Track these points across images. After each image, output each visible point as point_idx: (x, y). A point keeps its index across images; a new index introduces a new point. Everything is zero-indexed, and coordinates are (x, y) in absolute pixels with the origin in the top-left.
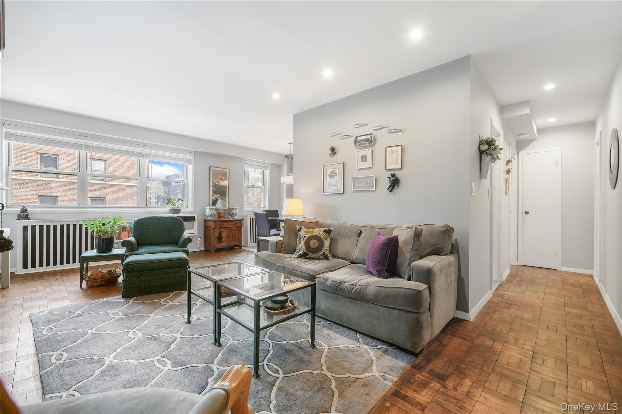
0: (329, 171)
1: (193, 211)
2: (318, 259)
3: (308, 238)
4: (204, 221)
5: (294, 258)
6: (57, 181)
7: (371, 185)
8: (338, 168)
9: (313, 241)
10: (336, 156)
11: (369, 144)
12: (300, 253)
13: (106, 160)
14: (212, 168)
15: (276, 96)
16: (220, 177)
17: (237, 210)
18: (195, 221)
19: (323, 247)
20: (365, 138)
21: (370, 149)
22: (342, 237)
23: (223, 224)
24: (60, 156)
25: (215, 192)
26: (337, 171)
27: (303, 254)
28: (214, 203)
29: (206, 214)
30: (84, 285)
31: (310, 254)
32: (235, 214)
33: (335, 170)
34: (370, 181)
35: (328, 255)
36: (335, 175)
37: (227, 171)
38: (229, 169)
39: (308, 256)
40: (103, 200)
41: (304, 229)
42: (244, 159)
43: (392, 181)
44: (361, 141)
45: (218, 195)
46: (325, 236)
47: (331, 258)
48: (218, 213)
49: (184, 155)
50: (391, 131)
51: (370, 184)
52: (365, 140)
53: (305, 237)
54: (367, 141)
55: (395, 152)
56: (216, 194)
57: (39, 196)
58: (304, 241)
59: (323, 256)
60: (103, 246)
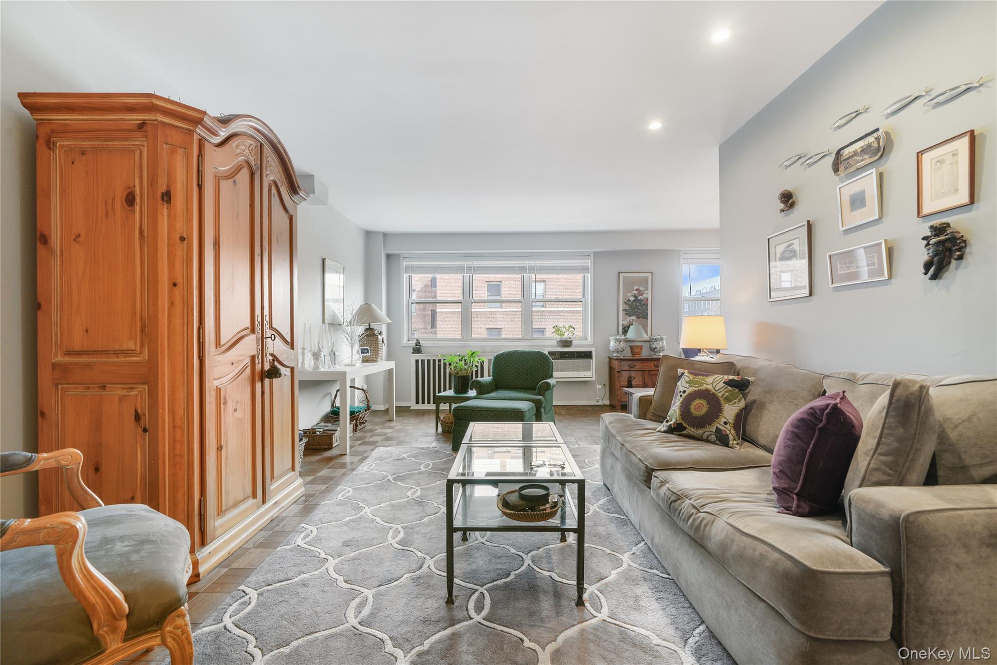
0: (780, 249)
1: (592, 343)
2: (707, 441)
3: (690, 394)
4: (608, 359)
5: (659, 431)
6: (501, 312)
7: (876, 266)
8: (799, 238)
9: (697, 402)
10: (795, 211)
11: (872, 159)
12: (670, 423)
13: (545, 281)
14: (622, 275)
15: (655, 125)
16: (636, 287)
17: (664, 342)
18: (592, 359)
19: (718, 417)
20: (862, 147)
21: (873, 171)
22: (775, 399)
23: (635, 365)
24: (503, 282)
25: (628, 313)
26: (796, 246)
27: (676, 426)
28: (625, 331)
29: (611, 349)
30: (440, 430)
31: (689, 428)
32: (661, 348)
33: (793, 244)
34: (875, 256)
35: (727, 435)
36: (792, 254)
37: (648, 277)
38: (652, 273)
39: (685, 432)
40: (543, 331)
41: (687, 376)
42: (680, 251)
43: (934, 247)
44: (853, 156)
45: (633, 318)
46: (727, 394)
47: (735, 442)
48: (631, 348)
49: (580, 261)
50: (935, 101)
51: (874, 264)
52: (862, 151)
53: (684, 392)
54: (865, 153)
55: (949, 158)
56: (630, 316)
57: (487, 329)
58: (681, 399)
59: (716, 437)
60: (459, 386)
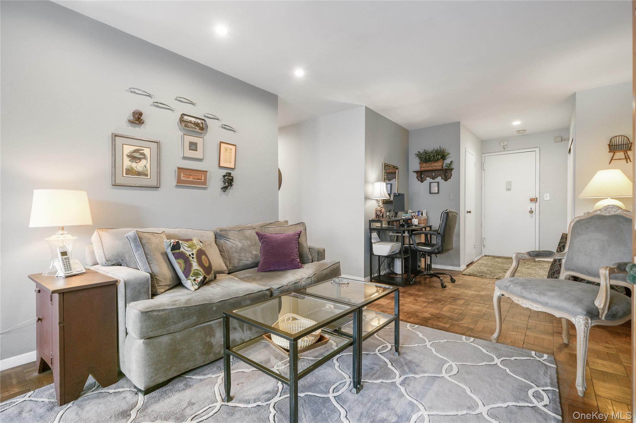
7: (203, 181)
11: (200, 131)
20: (195, 122)
21: (201, 137)
34: (202, 176)
36: (141, 157)
43: (226, 180)
44: (189, 122)
50: (225, 126)
51: (201, 179)
54: (196, 126)
55: (229, 150)
58: (195, 260)
